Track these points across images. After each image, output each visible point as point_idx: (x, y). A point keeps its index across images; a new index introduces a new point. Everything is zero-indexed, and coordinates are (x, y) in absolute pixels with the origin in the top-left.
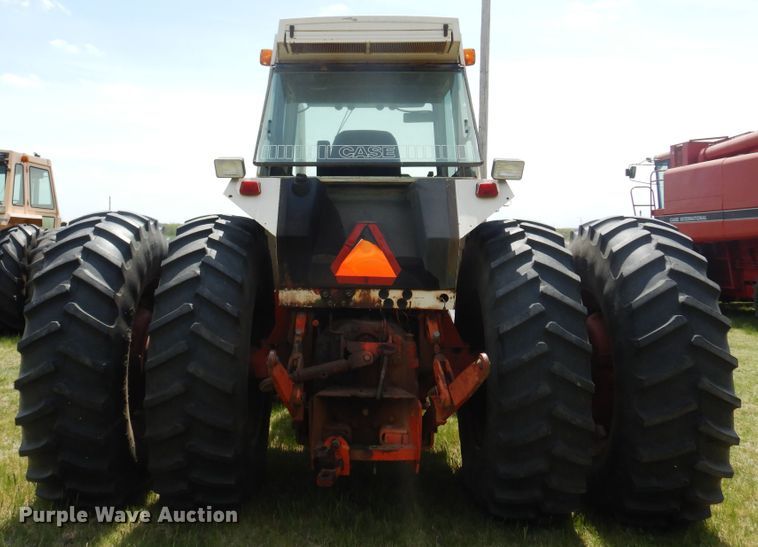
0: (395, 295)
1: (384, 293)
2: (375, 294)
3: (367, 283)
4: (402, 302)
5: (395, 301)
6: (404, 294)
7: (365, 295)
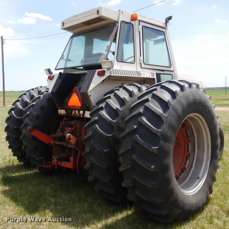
0: (81, 112)
1: (79, 112)
2: (77, 112)
3: (74, 108)
4: (83, 115)
5: (81, 114)
6: (83, 112)
7: (75, 112)
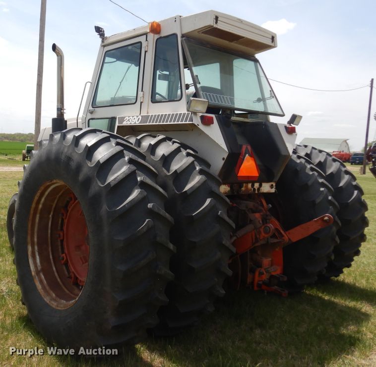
0: (257, 185)
1: (253, 186)
2: (250, 185)
4: (259, 189)
5: (256, 188)
6: (260, 185)
7: (247, 187)
